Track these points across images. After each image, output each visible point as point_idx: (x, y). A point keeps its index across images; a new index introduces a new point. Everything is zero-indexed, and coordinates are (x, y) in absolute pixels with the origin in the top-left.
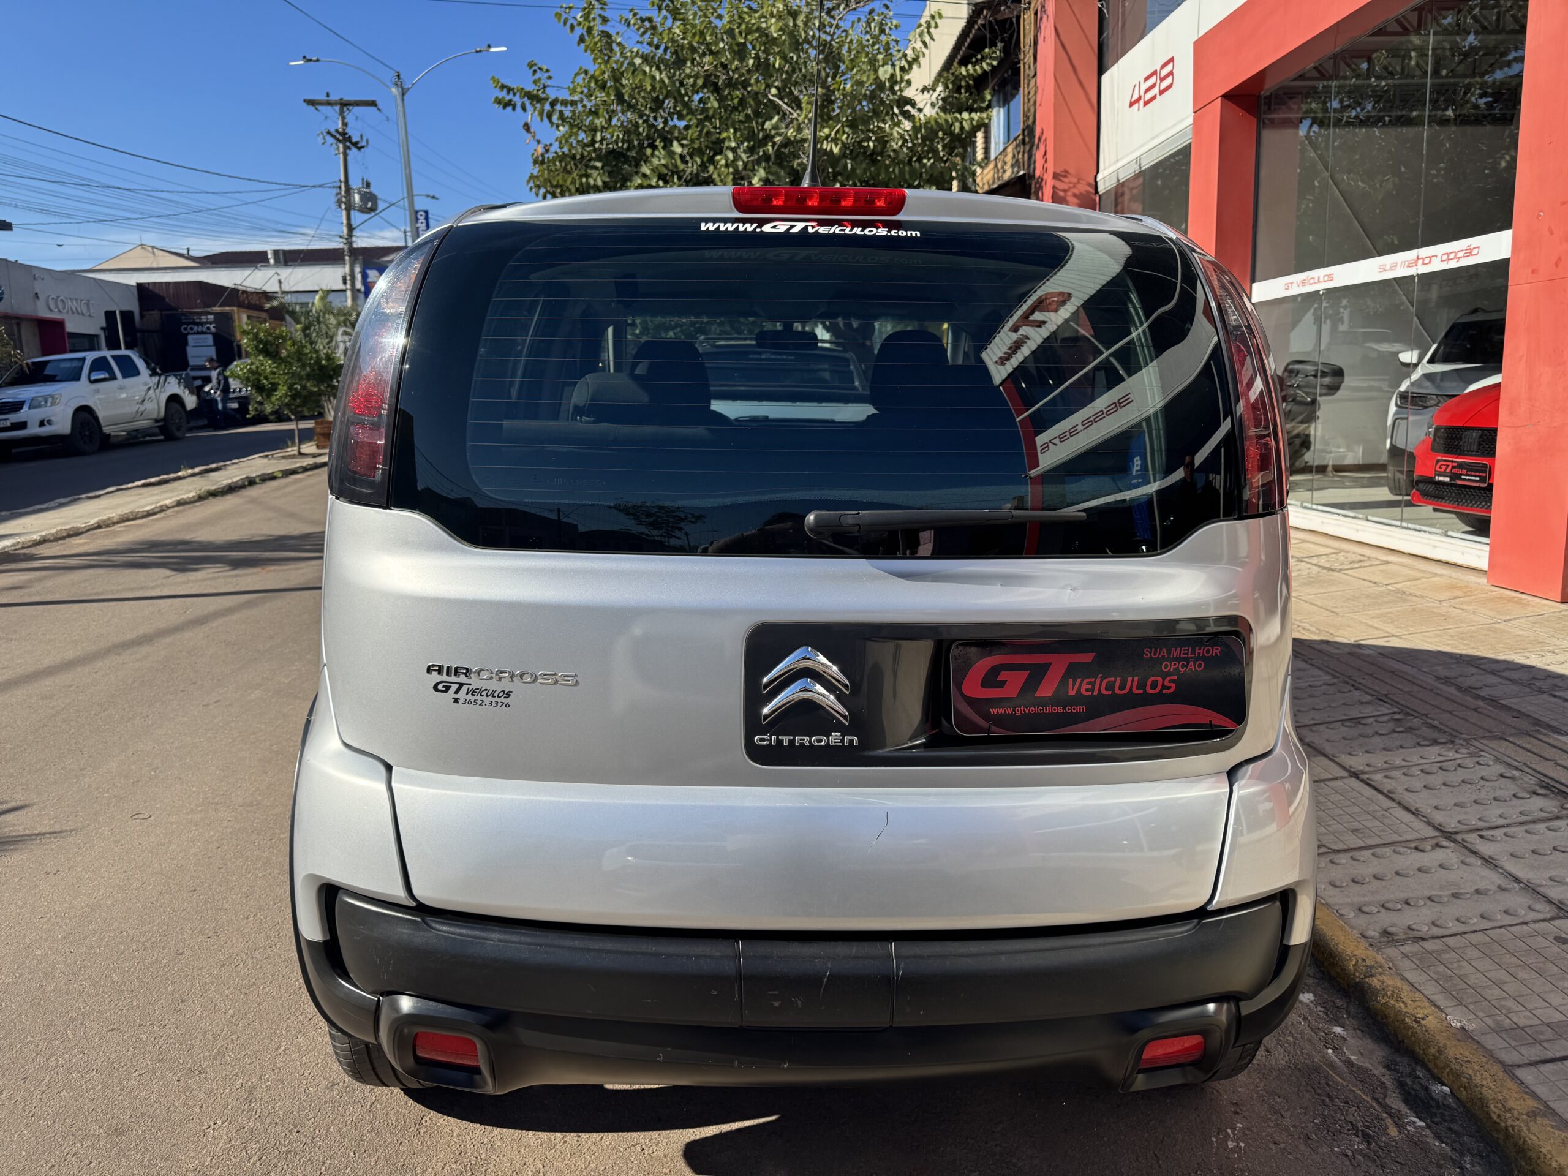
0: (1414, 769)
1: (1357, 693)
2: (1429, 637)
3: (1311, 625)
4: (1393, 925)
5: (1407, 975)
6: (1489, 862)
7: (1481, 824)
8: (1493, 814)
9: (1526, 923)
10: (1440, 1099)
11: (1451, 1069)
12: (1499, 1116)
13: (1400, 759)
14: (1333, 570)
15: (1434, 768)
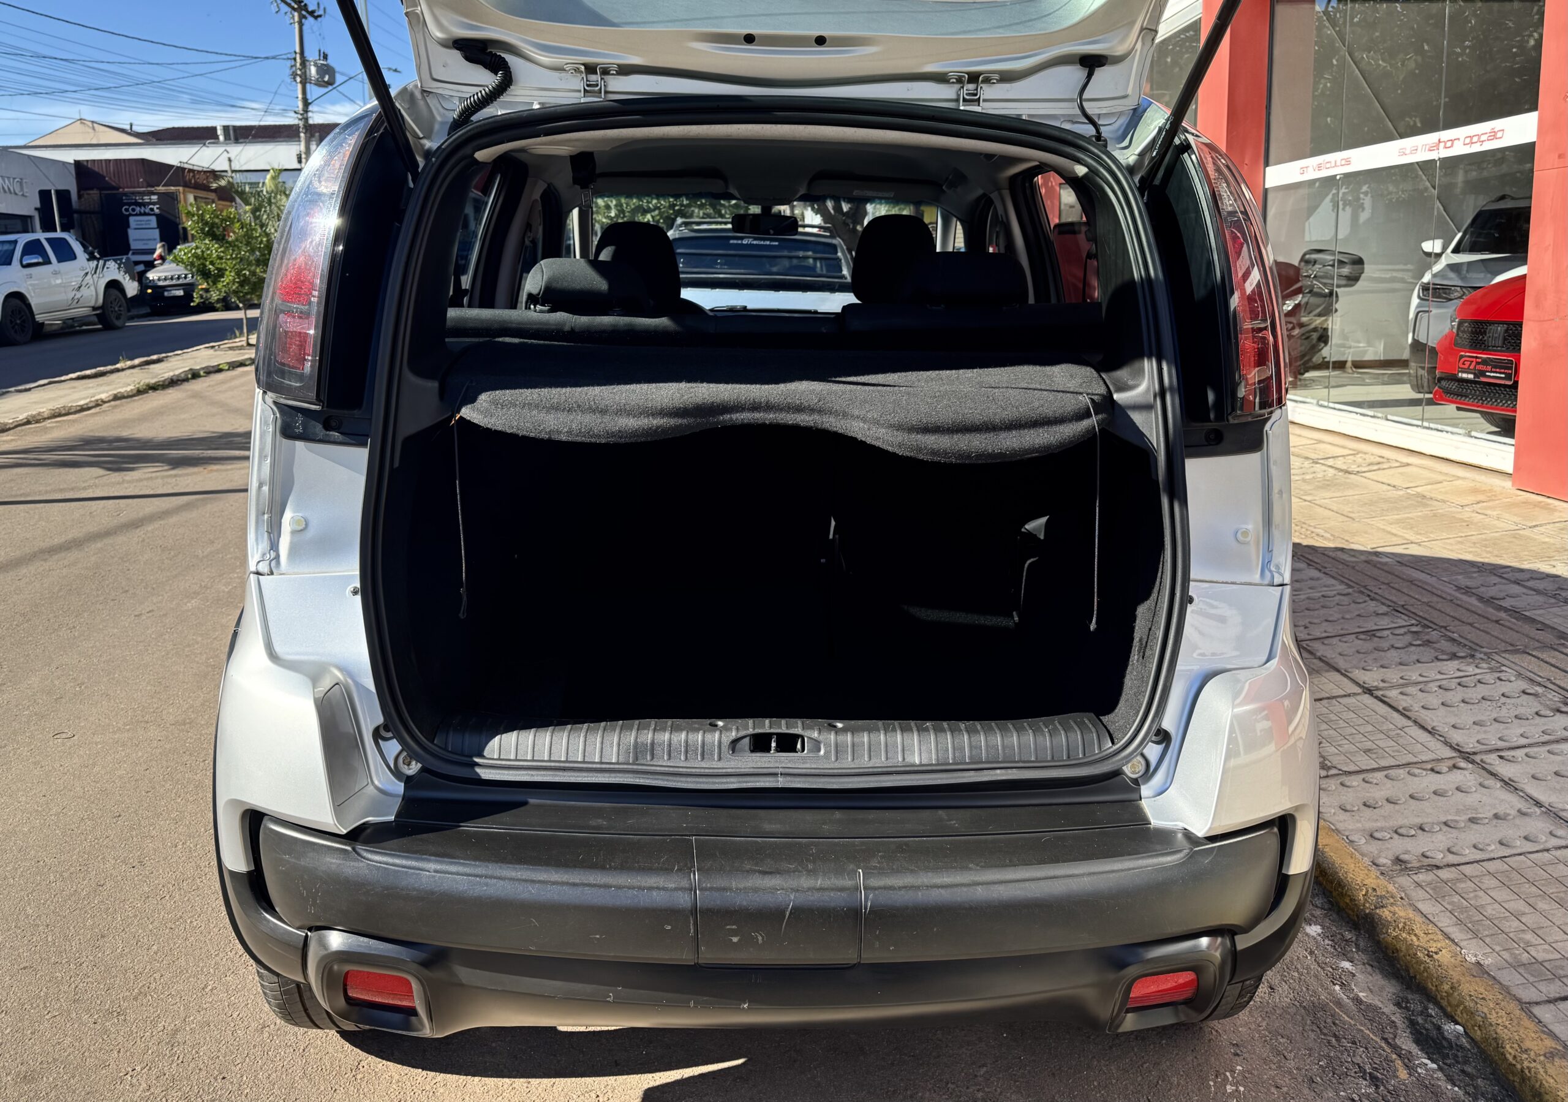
0: (1431, 685)
1: (1373, 604)
2: (1451, 544)
3: (1326, 531)
4: (1407, 852)
5: (1420, 906)
6: (1509, 784)
7: (1501, 744)
8: (1514, 733)
9: (1548, 850)
10: (1453, 1039)
11: (1465, 1007)
12: (1515, 1057)
13: (1418, 674)
14: (1349, 473)
15: (1453, 684)
